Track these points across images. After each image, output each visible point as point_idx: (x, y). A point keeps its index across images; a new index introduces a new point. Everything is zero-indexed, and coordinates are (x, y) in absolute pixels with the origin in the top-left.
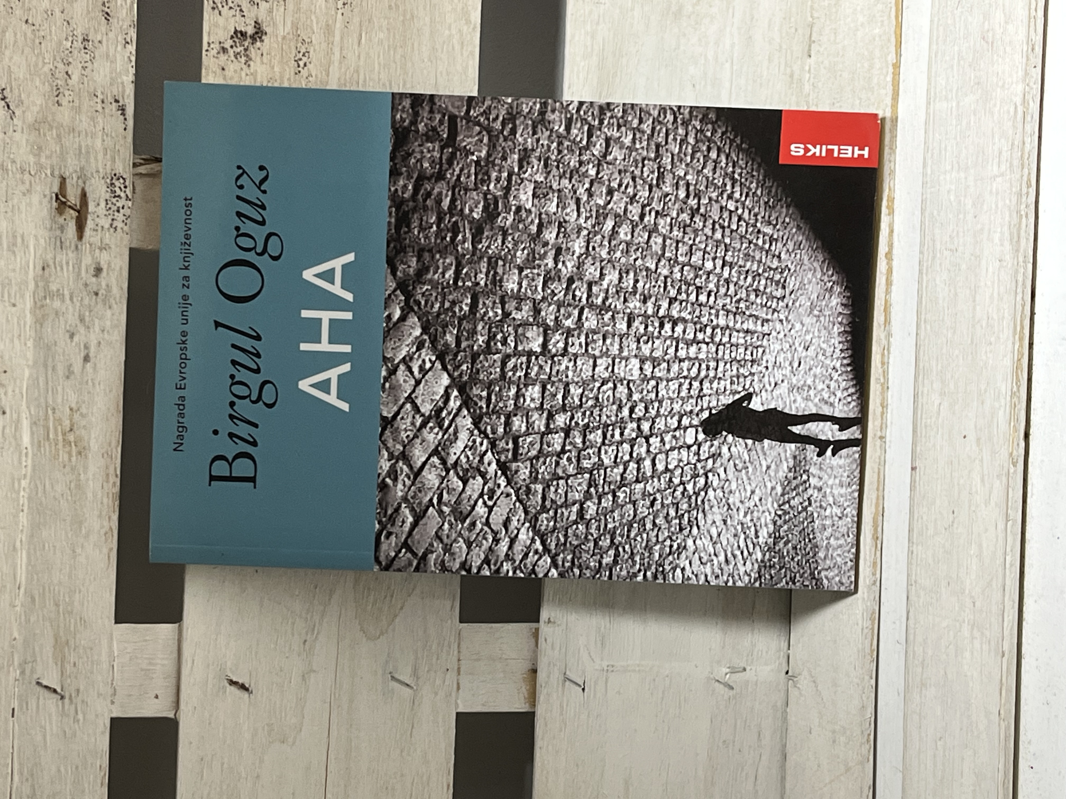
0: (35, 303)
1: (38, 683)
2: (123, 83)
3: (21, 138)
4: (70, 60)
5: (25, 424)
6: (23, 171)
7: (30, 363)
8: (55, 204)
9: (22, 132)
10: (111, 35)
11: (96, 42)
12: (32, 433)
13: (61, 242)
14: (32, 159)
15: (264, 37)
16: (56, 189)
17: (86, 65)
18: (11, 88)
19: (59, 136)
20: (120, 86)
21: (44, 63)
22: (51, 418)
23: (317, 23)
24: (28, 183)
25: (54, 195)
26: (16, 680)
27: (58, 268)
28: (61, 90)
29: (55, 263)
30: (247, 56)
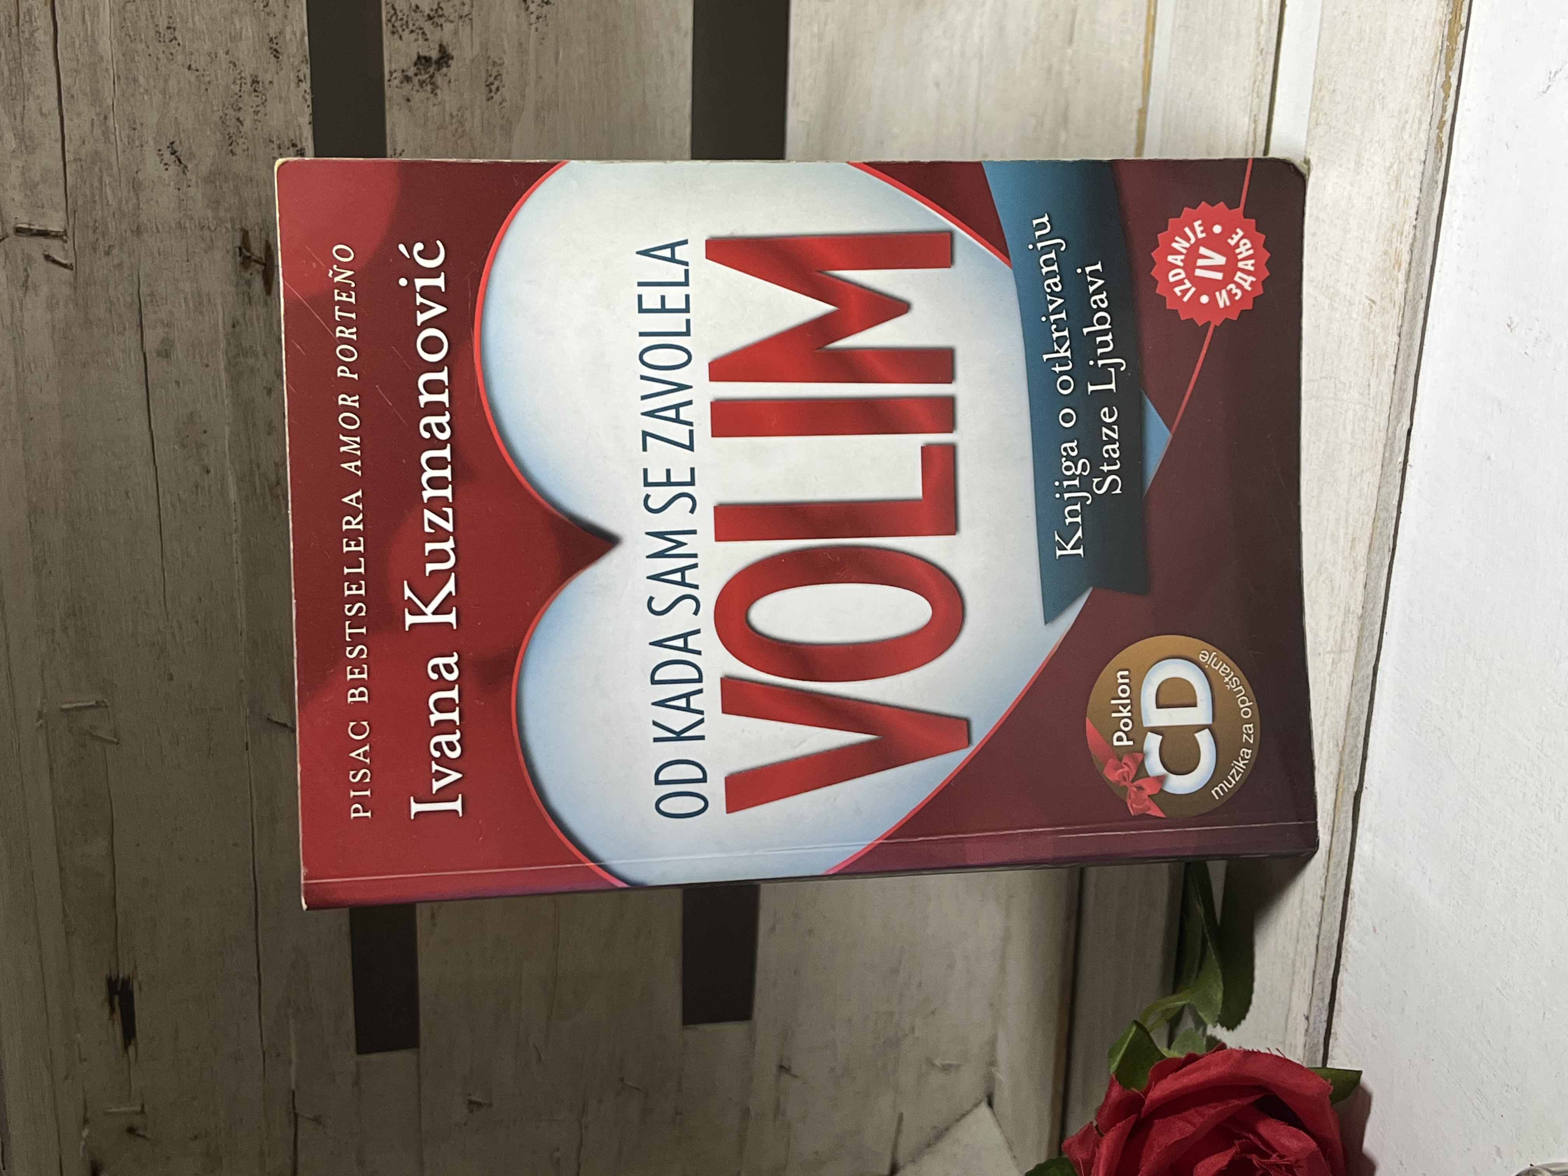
0: (229, 361)
1: (268, 719)
2: (299, 126)
3: (197, 193)
4: (240, 105)
5: (231, 479)
6: (202, 228)
7: (230, 420)
8: (239, 259)
9: (197, 186)
10: (282, 73)
11: (267, 82)
12: (239, 489)
13: (250, 298)
14: (210, 214)
15: (450, 62)
16: (238, 243)
17: (259, 109)
18: (180, 141)
19: (236, 187)
20: (297, 129)
21: (213, 111)
22: (257, 473)
23: (509, 43)
24: (208, 240)
25: (237, 249)
26: (247, 717)
27: (249, 325)
28: (234, 138)
29: (244, 319)
30: (433, 84)
